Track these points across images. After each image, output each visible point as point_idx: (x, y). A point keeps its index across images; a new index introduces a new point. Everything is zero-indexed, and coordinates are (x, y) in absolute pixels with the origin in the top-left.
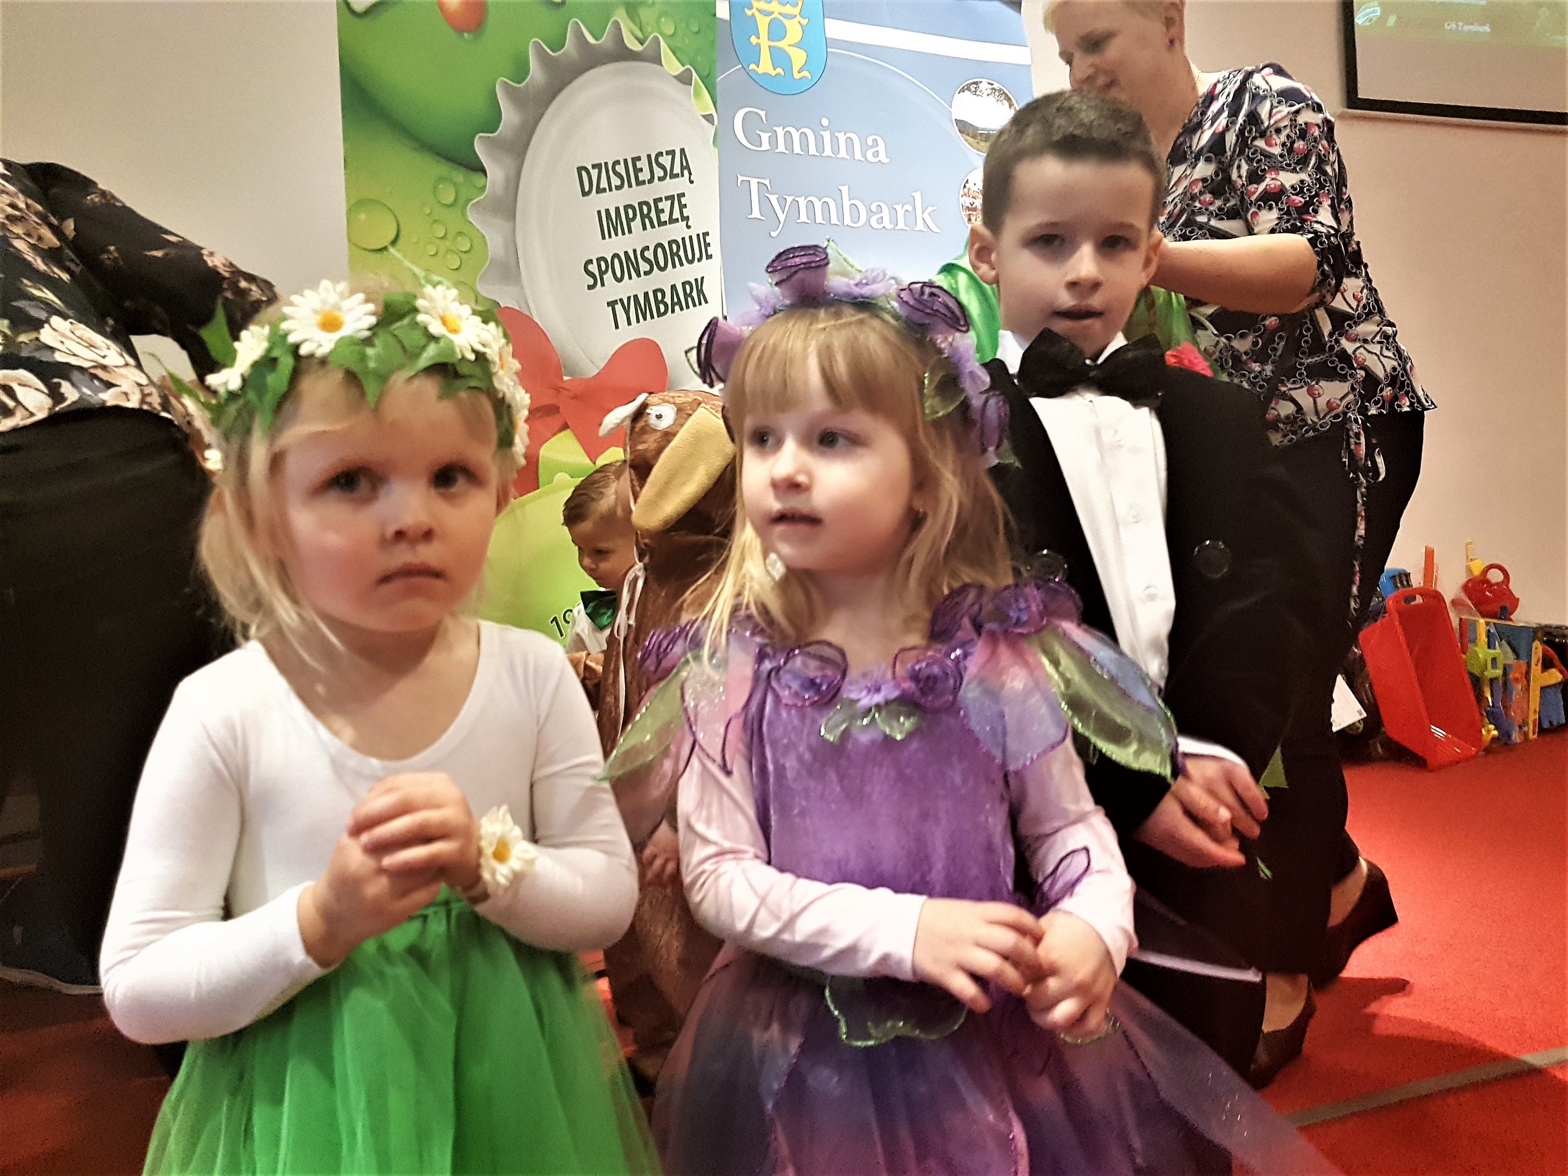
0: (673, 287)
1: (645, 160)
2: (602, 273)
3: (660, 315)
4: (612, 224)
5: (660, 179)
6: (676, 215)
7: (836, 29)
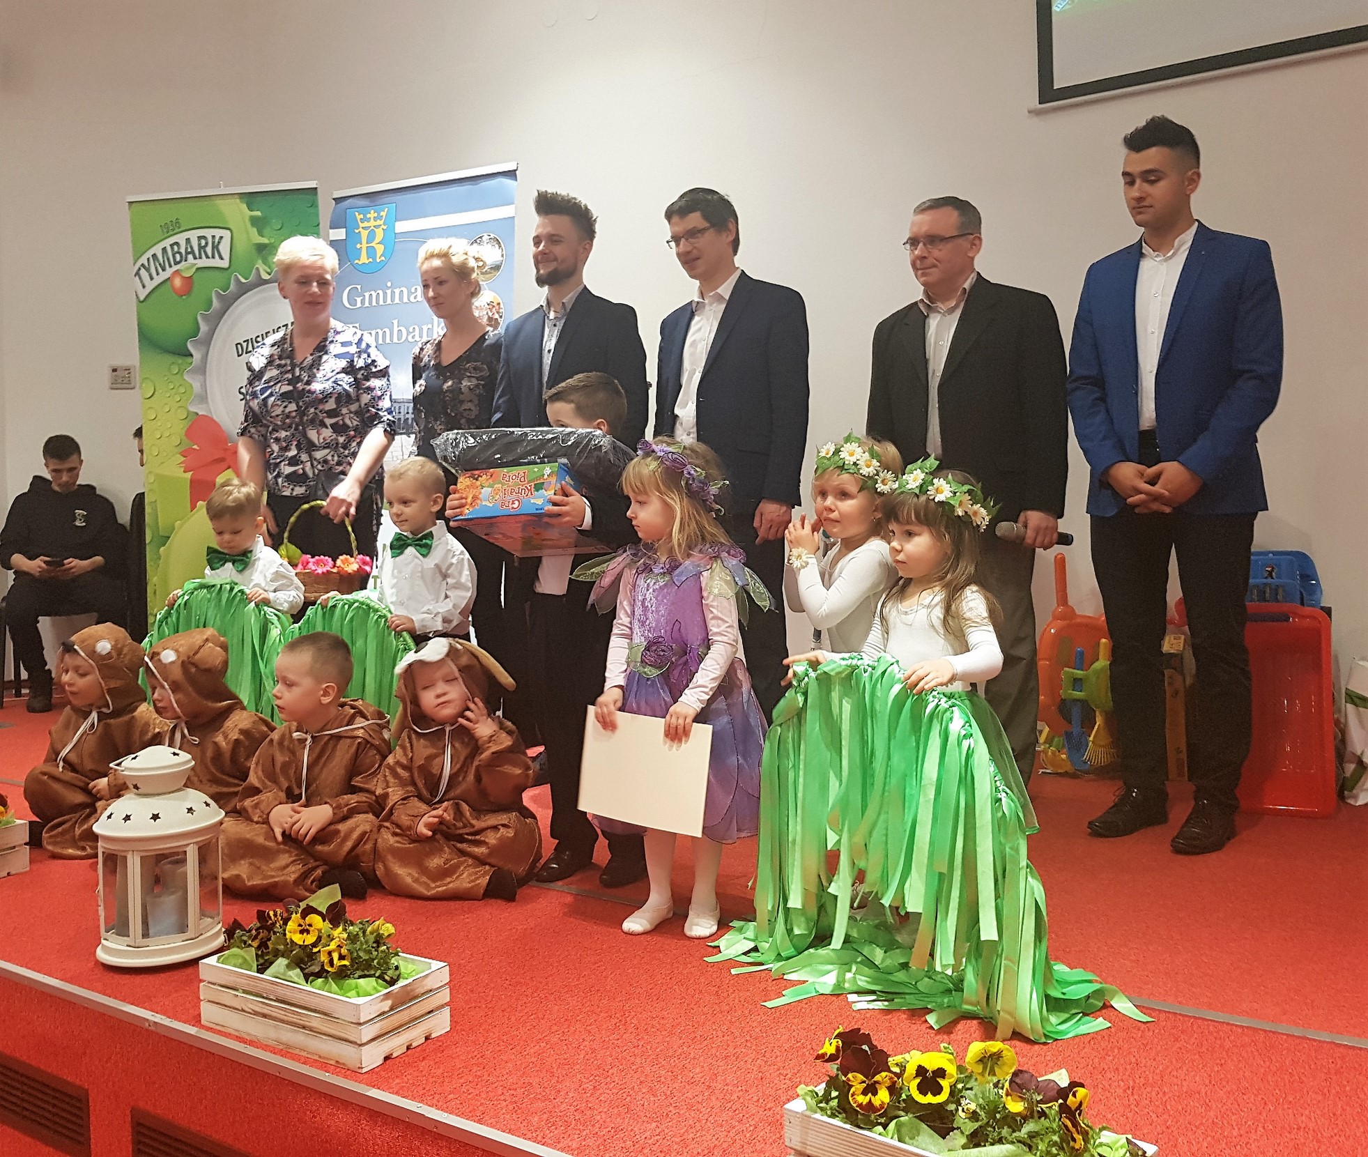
7: (401, 227)
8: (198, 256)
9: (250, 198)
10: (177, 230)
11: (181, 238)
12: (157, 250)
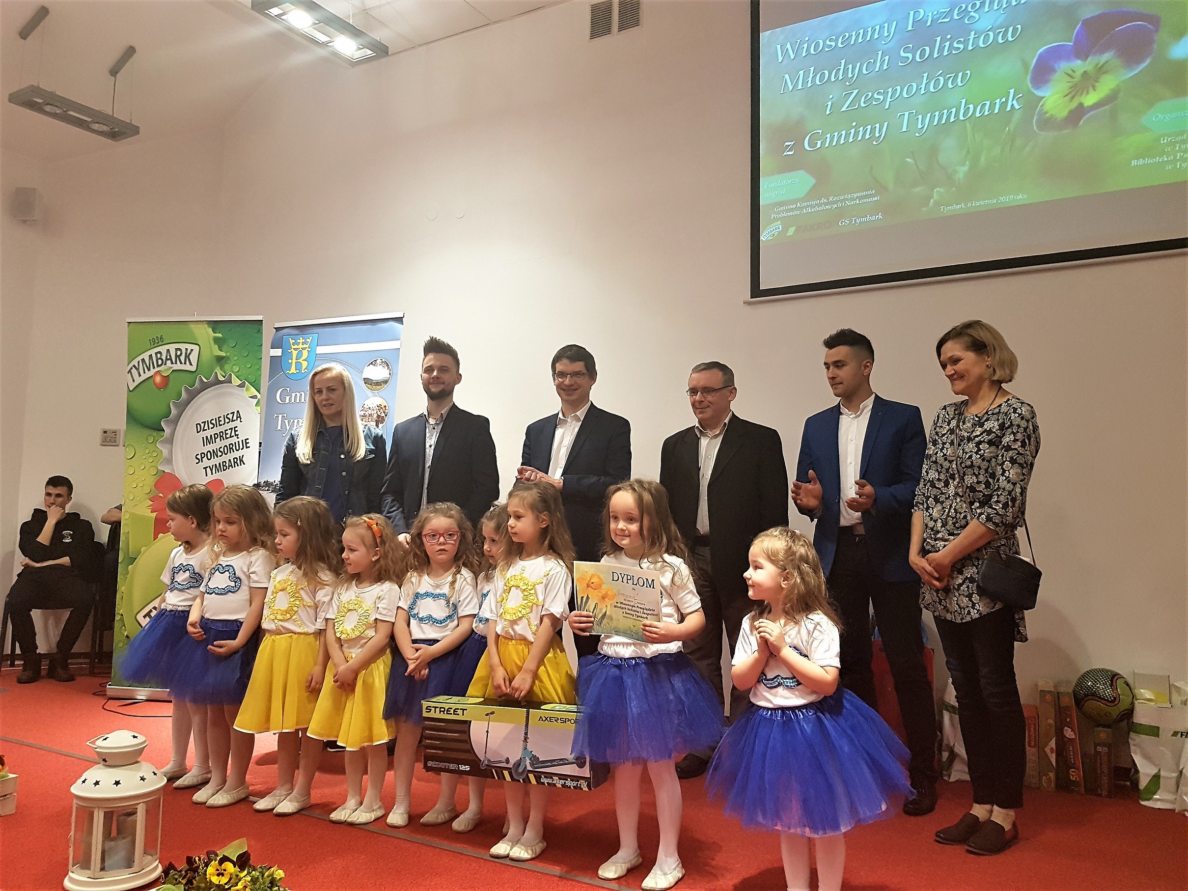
0: (230, 460)
1: (222, 417)
2: (202, 458)
3: (224, 470)
4: (208, 441)
5: (228, 423)
6: (233, 434)
7: (320, 350)
8: (174, 362)
9: (215, 325)
10: (160, 343)
11: (163, 349)
12: (146, 356)
